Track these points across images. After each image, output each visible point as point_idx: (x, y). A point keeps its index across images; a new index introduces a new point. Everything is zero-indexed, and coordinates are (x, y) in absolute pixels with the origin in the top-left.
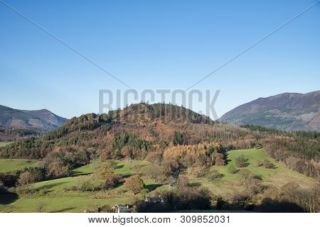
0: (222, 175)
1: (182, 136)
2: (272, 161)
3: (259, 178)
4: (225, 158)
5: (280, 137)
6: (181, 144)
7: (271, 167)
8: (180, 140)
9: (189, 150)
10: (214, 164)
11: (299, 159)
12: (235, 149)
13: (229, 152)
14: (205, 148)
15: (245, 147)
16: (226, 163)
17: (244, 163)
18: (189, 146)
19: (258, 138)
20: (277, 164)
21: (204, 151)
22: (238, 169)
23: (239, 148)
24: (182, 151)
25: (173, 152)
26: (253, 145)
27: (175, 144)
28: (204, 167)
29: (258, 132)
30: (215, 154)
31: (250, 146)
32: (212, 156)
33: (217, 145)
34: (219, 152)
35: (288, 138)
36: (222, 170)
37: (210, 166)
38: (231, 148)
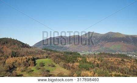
0: (33, 71)
1: (15, 53)
2: (54, 64)
3: (48, 71)
4: (35, 63)
5: (58, 54)
6: (15, 57)
7: (54, 66)
8: (14, 55)
9: (19, 59)
10: (29, 66)
11: (64, 63)
12: (39, 59)
13: (36, 60)
14: (26, 58)
15: (44, 58)
16: (35, 65)
17: (43, 65)
18: (19, 58)
19: (49, 54)
20: (56, 65)
21: (26, 60)
22: (40, 67)
23: (41, 58)
24: (15, 60)
25: (10, 61)
26: (47, 57)
27: (12, 57)
28: (25, 67)
29: (49, 52)
30: (31, 61)
31: (46, 58)
32: (29, 62)
33: (31, 57)
34: (32, 60)
35: (61, 54)
36: (33, 68)
37: (28, 66)
38: (38, 58)
